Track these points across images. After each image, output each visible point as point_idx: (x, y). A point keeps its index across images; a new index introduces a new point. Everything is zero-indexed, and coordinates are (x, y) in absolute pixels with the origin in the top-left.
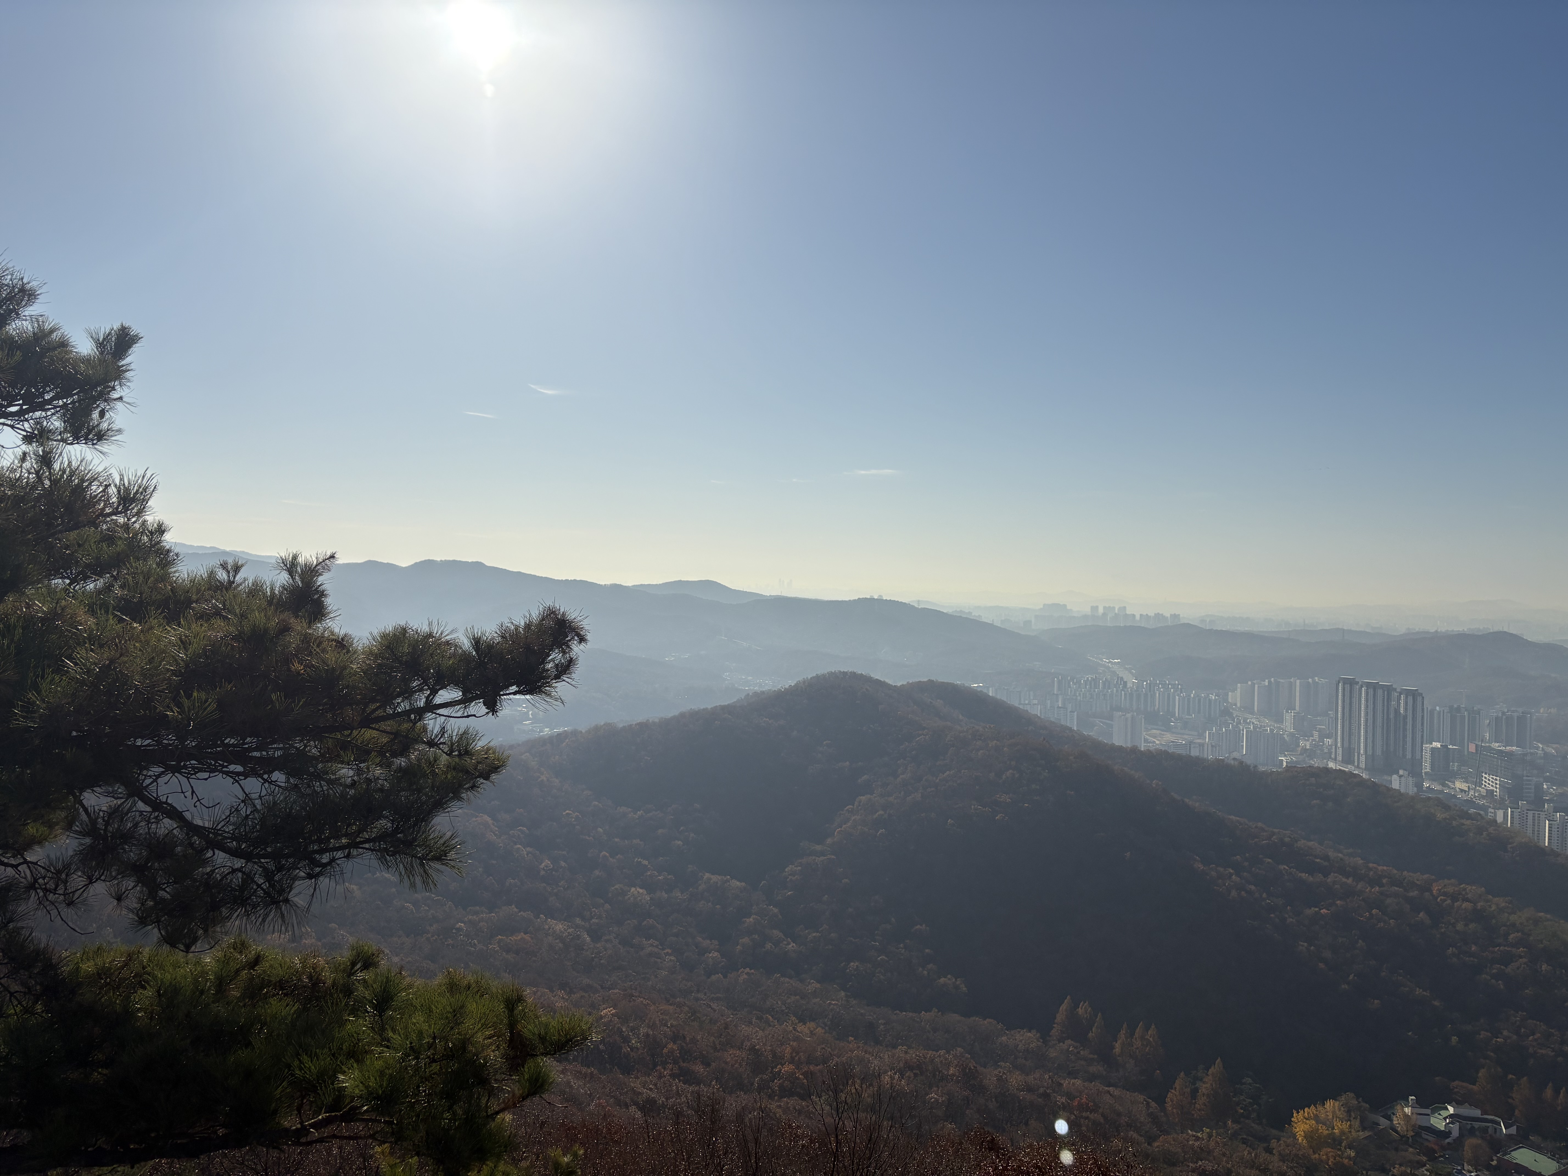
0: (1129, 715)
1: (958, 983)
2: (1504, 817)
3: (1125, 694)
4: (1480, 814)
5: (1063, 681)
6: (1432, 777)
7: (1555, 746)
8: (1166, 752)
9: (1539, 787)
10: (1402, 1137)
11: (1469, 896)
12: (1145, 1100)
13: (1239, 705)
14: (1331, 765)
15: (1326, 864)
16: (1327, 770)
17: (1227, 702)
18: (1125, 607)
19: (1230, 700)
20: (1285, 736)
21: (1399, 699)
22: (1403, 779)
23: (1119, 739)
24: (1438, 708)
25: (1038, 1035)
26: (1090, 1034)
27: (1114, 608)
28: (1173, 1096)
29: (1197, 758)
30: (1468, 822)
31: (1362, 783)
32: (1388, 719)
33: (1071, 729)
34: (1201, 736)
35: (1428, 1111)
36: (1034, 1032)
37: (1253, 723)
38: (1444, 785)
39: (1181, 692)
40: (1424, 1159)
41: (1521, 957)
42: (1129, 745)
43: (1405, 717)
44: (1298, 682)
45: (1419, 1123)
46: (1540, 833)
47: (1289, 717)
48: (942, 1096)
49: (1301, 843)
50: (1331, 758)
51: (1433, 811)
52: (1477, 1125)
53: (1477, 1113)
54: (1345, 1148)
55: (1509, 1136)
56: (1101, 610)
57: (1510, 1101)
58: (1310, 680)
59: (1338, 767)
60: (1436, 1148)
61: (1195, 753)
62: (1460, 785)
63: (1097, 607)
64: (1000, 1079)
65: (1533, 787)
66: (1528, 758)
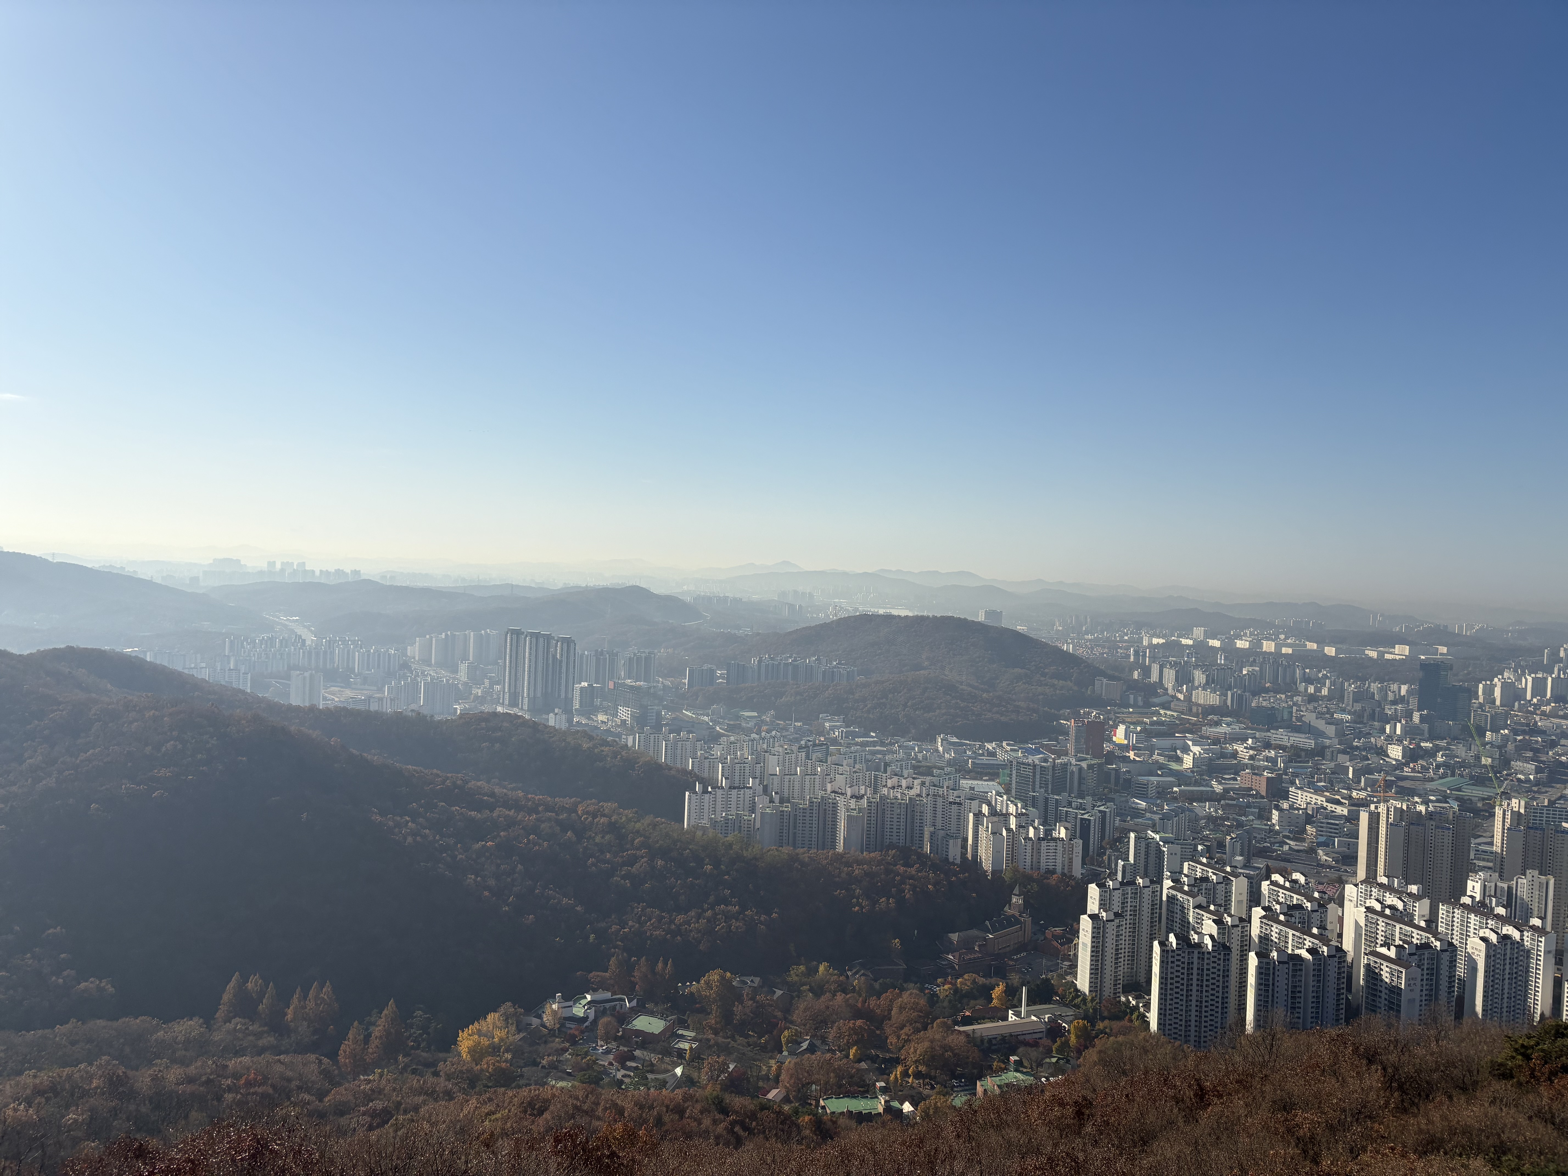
0: (307, 674)
1: (103, 985)
2: (631, 741)
3: (304, 653)
4: (615, 741)
5: (236, 641)
6: (580, 713)
7: (671, 679)
8: (344, 709)
9: (659, 714)
10: (550, 1030)
11: (606, 811)
12: (317, 1058)
13: (417, 658)
14: (500, 709)
15: (492, 800)
16: (495, 714)
17: (406, 656)
18: (304, 563)
19: (409, 654)
20: (460, 685)
21: (556, 646)
22: (557, 716)
23: (296, 700)
24: (586, 653)
25: (201, 1021)
26: (260, 1007)
27: (293, 563)
28: (346, 1047)
29: (376, 712)
30: (607, 749)
31: (525, 723)
32: (547, 664)
33: (243, 692)
34: (381, 690)
35: (571, 1003)
36: (196, 1019)
37: (430, 675)
38: (589, 719)
39: (361, 648)
40: (567, 1045)
41: (643, 857)
42: (307, 705)
43: (561, 661)
44: (472, 633)
45: (564, 1015)
46: (659, 752)
47: (463, 667)
48: (83, 1114)
49: (472, 784)
50: (499, 702)
51: (580, 742)
52: (608, 1005)
53: (608, 995)
54: (503, 1053)
55: (631, 1008)
56: (278, 566)
57: (632, 979)
58: (483, 632)
59: (506, 711)
60: (576, 1033)
61: (374, 707)
62: (601, 717)
63: (274, 562)
64: (155, 1079)
65: (654, 714)
66: (652, 690)
